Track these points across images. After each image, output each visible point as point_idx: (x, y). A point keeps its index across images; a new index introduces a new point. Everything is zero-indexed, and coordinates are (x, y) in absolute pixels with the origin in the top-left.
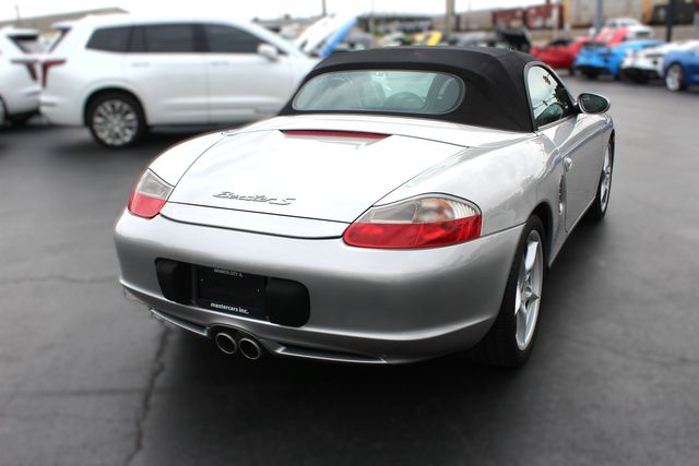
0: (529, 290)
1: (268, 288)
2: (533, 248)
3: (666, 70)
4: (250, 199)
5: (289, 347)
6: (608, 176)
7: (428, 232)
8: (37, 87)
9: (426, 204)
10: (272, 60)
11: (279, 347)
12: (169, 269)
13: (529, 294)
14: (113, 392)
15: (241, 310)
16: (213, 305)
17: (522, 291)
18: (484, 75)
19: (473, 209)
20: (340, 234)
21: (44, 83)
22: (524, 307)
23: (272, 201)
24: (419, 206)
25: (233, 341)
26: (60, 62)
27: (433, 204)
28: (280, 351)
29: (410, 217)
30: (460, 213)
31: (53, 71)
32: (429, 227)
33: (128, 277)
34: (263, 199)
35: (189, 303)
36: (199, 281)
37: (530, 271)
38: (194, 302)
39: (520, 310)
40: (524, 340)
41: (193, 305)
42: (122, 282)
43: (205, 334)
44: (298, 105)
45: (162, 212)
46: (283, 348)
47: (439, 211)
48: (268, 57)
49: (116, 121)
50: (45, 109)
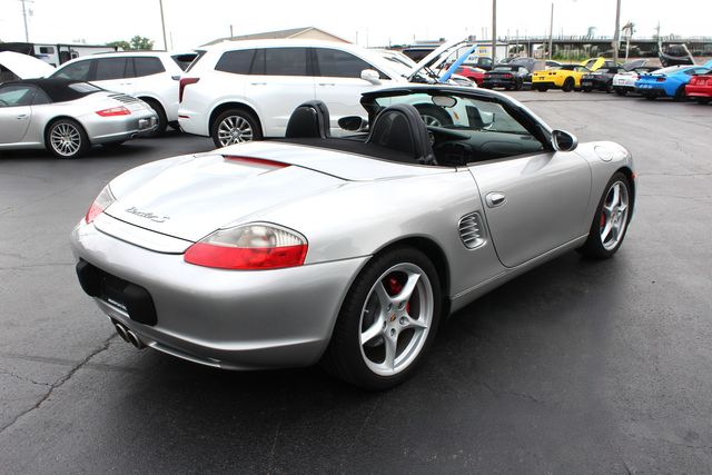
0: (406, 320)
4: (143, 215)
9: (256, 231)
10: (374, 83)
11: (150, 342)
13: (407, 324)
15: (124, 307)
16: (109, 300)
19: (299, 238)
20: (183, 251)
21: (181, 100)
22: (394, 336)
23: (154, 218)
24: (250, 232)
26: (195, 81)
27: (261, 232)
29: (236, 242)
31: (187, 87)
34: (150, 216)
37: (403, 301)
38: (102, 296)
39: (385, 337)
40: (392, 367)
46: (154, 344)
47: (267, 238)
48: (371, 81)
49: (236, 133)
50: (180, 120)
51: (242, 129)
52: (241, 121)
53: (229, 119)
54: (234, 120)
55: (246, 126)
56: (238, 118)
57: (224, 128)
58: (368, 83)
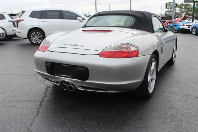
0: (152, 76)
1: (77, 69)
2: (153, 64)
3: (192, 29)
4: (73, 45)
5: (83, 87)
6: (175, 51)
7: (124, 54)
8: (15, 28)
9: (123, 46)
10: (81, 21)
11: (79, 88)
12: (49, 64)
13: (152, 77)
14: (31, 101)
15: (69, 76)
16: (61, 75)
17: (150, 76)
18: (140, 17)
19: (136, 48)
20: (98, 54)
21: (17, 27)
22: (151, 81)
23: (79, 46)
24: (121, 47)
25: (66, 86)
26: (22, 20)
27: (125, 46)
28: (80, 89)
29: (118, 50)
30: (133, 49)
31: (20, 23)
32: (124, 52)
33: (37, 69)
34: (77, 45)
35: (54, 75)
36: (57, 68)
37: (152, 70)
38: (56, 75)
39: (149, 81)
40: (151, 90)
41: (55, 75)
42: (36, 70)
43: (59, 85)
44: (87, 25)
45: (48, 49)
46: (81, 88)
47: (127, 48)
48: (80, 21)
49: (37, 37)
50: (16, 33)
51: (39, 36)
52: (38, 33)
53: (34, 33)
54: (36, 33)
55: (40, 35)
56: (37, 33)
57: (33, 36)
58: (79, 21)
